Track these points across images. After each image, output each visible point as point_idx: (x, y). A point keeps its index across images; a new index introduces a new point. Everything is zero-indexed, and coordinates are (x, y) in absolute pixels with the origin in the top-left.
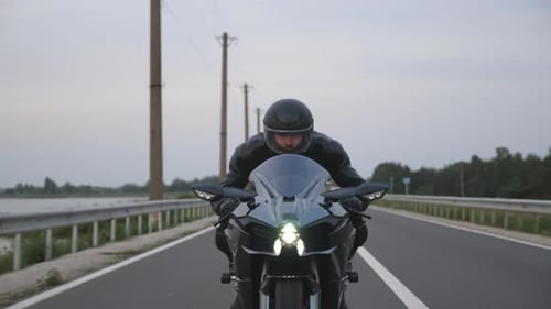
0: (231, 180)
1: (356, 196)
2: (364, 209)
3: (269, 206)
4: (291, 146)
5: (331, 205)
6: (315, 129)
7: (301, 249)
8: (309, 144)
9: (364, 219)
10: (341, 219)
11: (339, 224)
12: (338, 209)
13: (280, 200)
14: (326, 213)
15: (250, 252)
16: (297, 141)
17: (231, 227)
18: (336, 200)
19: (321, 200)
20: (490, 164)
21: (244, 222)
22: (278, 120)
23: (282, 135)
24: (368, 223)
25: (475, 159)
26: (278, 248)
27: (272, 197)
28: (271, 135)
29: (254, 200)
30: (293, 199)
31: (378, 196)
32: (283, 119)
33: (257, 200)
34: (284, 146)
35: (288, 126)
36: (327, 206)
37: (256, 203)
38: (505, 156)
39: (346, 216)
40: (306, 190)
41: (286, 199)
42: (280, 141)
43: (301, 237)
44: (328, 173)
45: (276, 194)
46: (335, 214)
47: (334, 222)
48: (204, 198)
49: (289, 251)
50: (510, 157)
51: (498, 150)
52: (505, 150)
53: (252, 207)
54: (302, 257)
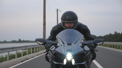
0: (51, 38)
1: (93, 43)
2: (95, 48)
3: (62, 47)
4: (70, 27)
5: (84, 47)
6: (78, 21)
7: (73, 62)
8: (76, 26)
9: (95, 51)
10: (88, 51)
11: (87, 53)
12: (87, 48)
13: (66, 45)
14: (82, 50)
15: (55, 63)
16: (72, 25)
17: (49, 54)
18: (86, 45)
19: (81, 45)
20: (113, 35)
21: (54, 52)
22: (65, 18)
23: (67, 23)
24: (96, 52)
25: (110, 34)
26: (65, 62)
27: (63, 43)
28: (63, 23)
29: (57, 45)
30: (71, 44)
31: (101, 44)
32: (67, 17)
33: (58, 45)
34: (68, 27)
35: (69, 20)
36: (83, 47)
37: (58, 46)
38: (116, 33)
39: (89, 51)
40: (75, 42)
41: (68, 44)
42: (66, 25)
43: (74, 58)
44: (83, 35)
45: (65, 42)
46: (85, 50)
47: (85, 53)
48: (40, 44)
49: (69, 63)
50: (117, 33)
51: (115, 32)
52: (116, 32)
53: (56, 47)
54: (74, 65)
